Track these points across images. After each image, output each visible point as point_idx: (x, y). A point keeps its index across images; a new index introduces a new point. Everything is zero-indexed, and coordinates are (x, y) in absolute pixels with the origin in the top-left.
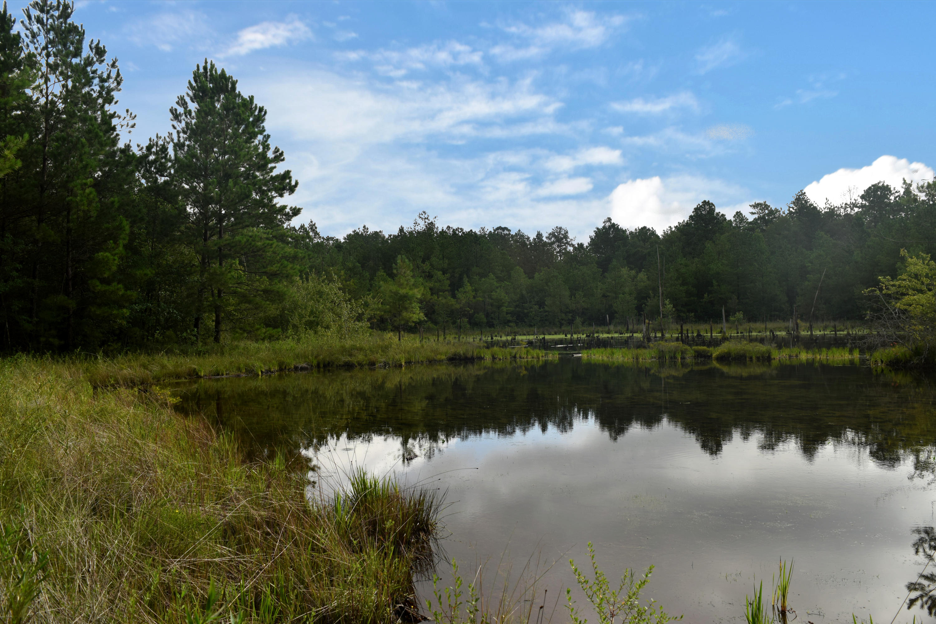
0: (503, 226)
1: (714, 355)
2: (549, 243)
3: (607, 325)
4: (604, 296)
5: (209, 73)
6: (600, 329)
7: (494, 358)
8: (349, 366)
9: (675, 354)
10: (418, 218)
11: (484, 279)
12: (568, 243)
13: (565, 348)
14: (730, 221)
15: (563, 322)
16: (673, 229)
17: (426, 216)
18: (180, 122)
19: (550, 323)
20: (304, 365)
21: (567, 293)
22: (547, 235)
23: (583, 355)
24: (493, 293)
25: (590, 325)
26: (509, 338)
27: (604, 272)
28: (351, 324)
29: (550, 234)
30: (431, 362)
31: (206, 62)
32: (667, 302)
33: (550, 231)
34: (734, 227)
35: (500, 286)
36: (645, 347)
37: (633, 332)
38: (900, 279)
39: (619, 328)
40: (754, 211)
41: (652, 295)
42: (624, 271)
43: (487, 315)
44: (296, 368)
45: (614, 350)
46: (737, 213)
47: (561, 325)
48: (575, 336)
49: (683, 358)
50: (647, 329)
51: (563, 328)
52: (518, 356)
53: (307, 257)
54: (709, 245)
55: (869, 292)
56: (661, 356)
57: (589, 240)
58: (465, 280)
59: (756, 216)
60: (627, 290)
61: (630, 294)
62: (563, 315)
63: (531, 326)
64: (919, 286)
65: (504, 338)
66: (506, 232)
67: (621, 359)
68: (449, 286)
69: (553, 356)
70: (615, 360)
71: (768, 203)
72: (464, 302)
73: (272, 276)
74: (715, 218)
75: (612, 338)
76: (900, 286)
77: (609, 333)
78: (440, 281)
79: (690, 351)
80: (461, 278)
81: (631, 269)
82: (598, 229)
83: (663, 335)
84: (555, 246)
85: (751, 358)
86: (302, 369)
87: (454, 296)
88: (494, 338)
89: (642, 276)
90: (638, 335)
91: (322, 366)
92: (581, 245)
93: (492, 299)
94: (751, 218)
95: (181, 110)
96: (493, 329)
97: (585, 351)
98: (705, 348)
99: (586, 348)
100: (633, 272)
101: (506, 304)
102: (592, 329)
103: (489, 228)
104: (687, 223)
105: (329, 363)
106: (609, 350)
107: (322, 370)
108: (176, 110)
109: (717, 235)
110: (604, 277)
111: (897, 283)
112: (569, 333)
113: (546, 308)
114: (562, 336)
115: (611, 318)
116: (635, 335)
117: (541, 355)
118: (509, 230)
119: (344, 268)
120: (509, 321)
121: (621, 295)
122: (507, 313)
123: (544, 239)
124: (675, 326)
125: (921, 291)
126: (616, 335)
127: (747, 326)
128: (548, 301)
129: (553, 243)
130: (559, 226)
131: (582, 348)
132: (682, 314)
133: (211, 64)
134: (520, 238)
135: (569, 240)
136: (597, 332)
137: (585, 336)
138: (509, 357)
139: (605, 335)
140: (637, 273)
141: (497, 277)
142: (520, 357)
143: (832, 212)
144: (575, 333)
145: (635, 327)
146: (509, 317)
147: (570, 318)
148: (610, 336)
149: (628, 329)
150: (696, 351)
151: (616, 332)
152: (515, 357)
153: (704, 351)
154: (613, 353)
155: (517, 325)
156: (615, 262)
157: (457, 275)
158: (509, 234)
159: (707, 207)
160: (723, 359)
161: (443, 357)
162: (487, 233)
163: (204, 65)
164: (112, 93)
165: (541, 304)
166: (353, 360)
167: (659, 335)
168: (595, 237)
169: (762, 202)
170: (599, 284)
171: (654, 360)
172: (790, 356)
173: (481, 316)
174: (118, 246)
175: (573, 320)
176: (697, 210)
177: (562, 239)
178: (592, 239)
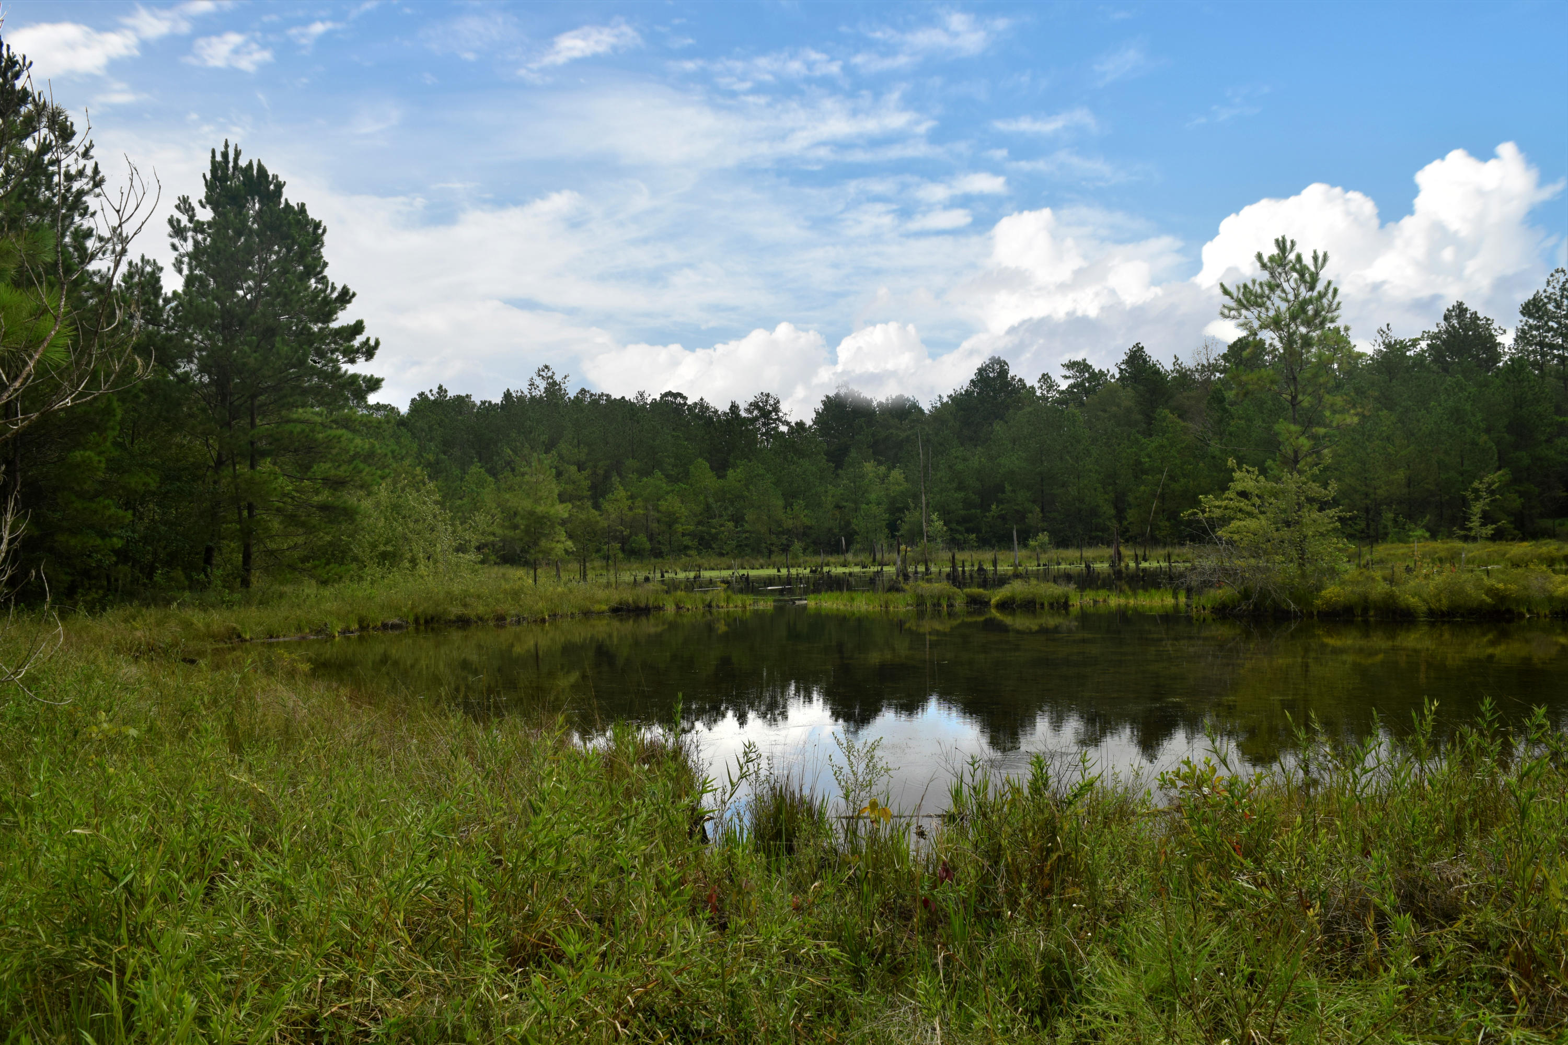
0: (674, 391)
1: (993, 601)
2: (748, 419)
3: (843, 553)
4: (838, 507)
5: (231, 165)
6: (832, 559)
7: (678, 607)
8: (463, 622)
9: (939, 599)
10: (535, 377)
11: (645, 479)
12: (779, 419)
13: (781, 592)
14: (1033, 387)
15: (773, 548)
16: (945, 400)
17: (550, 374)
18: (185, 240)
19: (753, 550)
20: (396, 621)
21: (781, 503)
22: (746, 406)
23: (811, 602)
24: (661, 502)
25: (816, 553)
26: (692, 575)
27: (837, 468)
28: (453, 558)
29: (751, 405)
30: (587, 614)
31: (227, 146)
32: (934, 517)
33: (752, 399)
34: (1039, 398)
35: (673, 491)
36: (898, 590)
37: (882, 564)
38: (1227, 499)
39: (862, 557)
40: (1068, 373)
41: (912, 505)
42: (869, 467)
43: (651, 538)
44: (385, 626)
45: (854, 595)
46: (1044, 375)
47: (771, 552)
48: (793, 571)
49: (950, 606)
50: (904, 561)
51: (774, 558)
52: (714, 604)
53: (390, 455)
54: (998, 427)
55: (1189, 515)
56: (920, 601)
57: (814, 415)
58: (615, 479)
59: (1071, 381)
60: (873, 496)
61: (879, 504)
62: (774, 537)
63: (721, 555)
64: (1249, 509)
65: (682, 575)
66: (679, 400)
67: (864, 608)
68: (590, 488)
69: (766, 605)
70: (855, 609)
71: (1089, 362)
72: (613, 516)
73: (337, 484)
74: (1009, 384)
75: (850, 574)
76: (1226, 508)
77: (845, 566)
78: (574, 483)
79: (960, 597)
80: (607, 476)
81: (880, 463)
82: (827, 397)
83: (927, 569)
84: (759, 424)
85: (1042, 604)
86: (394, 627)
87: (597, 506)
88: (666, 575)
89: (897, 474)
90: (890, 570)
91: (422, 621)
92: (801, 425)
93: (658, 511)
94: (1064, 385)
95: (184, 220)
96: (660, 560)
97: (812, 596)
98: (981, 590)
99: (813, 592)
100: (883, 469)
101: (683, 520)
102: (819, 559)
103: (654, 394)
104: (967, 391)
105: (432, 618)
106: (846, 594)
107: (422, 628)
108: (179, 221)
109: (1011, 411)
110: (837, 475)
111: (1225, 503)
112: (783, 566)
113: (746, 525)
114: (772, 572)
115: (848, 543)
116: (885, 569)
117: (748, 602)
118: (685, 398)
119: (420, 463)
120: (687, 548)
121: (864, 506)
122: (683, 535)
123: (743, 414)
124: (947, 555)
125: (1250, 515)
126: (857, 570)
127: (1054, 553)
128: (750, 516)
129: (756, 419)
130: (765, 392)
131: (806, 592)
132: (958, 536)
133: (236, 150)
134: (702, 410)
135: (781, 414)
136: (828, 565)
137: (808, 570)
138: (701, 606)
139: (840, 570)
140: (889, 469)
141: (667, 476)
142: (718, 606)
143: (1184, 377)
144: (793, 566)
145: (886, 556)
146: (687, 541)
147: (785, 542)
148: (847, 570)
149: (874, 560)
150: (968, 596)
151: (856, 565)
152: (710, 606)
153: (980, 595)
154: (853, 599)
155: (699, 554)
156: (853, 453)
157: (601, 472)
158: (685, 404)
159: (997, 367)
160: (1005, 606)
161: (604, 607)
162: (649, 401)
163: (223, 149)
164: (84, 199)
165: (738, 519)
166: (470, 613)
167: (921, 569)
168: (824, 410)
169: (1079, 358)
170: (830, 487)
171: (910, 608)
172: (1095, 602)
173: (642, 540)
174: (105, 439)
175: (788, 546)
176: (981, 371)
177: (770, 412)
178: (817, 413)
